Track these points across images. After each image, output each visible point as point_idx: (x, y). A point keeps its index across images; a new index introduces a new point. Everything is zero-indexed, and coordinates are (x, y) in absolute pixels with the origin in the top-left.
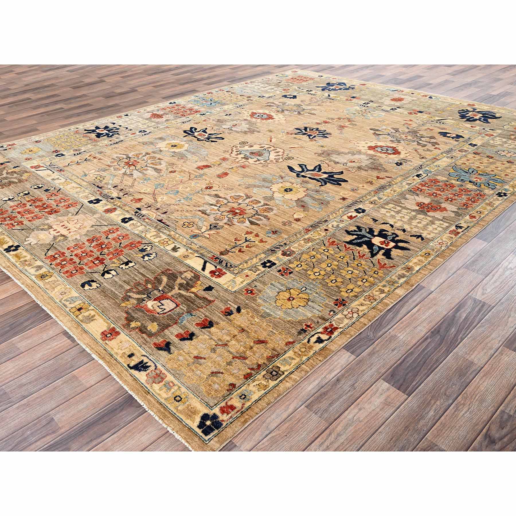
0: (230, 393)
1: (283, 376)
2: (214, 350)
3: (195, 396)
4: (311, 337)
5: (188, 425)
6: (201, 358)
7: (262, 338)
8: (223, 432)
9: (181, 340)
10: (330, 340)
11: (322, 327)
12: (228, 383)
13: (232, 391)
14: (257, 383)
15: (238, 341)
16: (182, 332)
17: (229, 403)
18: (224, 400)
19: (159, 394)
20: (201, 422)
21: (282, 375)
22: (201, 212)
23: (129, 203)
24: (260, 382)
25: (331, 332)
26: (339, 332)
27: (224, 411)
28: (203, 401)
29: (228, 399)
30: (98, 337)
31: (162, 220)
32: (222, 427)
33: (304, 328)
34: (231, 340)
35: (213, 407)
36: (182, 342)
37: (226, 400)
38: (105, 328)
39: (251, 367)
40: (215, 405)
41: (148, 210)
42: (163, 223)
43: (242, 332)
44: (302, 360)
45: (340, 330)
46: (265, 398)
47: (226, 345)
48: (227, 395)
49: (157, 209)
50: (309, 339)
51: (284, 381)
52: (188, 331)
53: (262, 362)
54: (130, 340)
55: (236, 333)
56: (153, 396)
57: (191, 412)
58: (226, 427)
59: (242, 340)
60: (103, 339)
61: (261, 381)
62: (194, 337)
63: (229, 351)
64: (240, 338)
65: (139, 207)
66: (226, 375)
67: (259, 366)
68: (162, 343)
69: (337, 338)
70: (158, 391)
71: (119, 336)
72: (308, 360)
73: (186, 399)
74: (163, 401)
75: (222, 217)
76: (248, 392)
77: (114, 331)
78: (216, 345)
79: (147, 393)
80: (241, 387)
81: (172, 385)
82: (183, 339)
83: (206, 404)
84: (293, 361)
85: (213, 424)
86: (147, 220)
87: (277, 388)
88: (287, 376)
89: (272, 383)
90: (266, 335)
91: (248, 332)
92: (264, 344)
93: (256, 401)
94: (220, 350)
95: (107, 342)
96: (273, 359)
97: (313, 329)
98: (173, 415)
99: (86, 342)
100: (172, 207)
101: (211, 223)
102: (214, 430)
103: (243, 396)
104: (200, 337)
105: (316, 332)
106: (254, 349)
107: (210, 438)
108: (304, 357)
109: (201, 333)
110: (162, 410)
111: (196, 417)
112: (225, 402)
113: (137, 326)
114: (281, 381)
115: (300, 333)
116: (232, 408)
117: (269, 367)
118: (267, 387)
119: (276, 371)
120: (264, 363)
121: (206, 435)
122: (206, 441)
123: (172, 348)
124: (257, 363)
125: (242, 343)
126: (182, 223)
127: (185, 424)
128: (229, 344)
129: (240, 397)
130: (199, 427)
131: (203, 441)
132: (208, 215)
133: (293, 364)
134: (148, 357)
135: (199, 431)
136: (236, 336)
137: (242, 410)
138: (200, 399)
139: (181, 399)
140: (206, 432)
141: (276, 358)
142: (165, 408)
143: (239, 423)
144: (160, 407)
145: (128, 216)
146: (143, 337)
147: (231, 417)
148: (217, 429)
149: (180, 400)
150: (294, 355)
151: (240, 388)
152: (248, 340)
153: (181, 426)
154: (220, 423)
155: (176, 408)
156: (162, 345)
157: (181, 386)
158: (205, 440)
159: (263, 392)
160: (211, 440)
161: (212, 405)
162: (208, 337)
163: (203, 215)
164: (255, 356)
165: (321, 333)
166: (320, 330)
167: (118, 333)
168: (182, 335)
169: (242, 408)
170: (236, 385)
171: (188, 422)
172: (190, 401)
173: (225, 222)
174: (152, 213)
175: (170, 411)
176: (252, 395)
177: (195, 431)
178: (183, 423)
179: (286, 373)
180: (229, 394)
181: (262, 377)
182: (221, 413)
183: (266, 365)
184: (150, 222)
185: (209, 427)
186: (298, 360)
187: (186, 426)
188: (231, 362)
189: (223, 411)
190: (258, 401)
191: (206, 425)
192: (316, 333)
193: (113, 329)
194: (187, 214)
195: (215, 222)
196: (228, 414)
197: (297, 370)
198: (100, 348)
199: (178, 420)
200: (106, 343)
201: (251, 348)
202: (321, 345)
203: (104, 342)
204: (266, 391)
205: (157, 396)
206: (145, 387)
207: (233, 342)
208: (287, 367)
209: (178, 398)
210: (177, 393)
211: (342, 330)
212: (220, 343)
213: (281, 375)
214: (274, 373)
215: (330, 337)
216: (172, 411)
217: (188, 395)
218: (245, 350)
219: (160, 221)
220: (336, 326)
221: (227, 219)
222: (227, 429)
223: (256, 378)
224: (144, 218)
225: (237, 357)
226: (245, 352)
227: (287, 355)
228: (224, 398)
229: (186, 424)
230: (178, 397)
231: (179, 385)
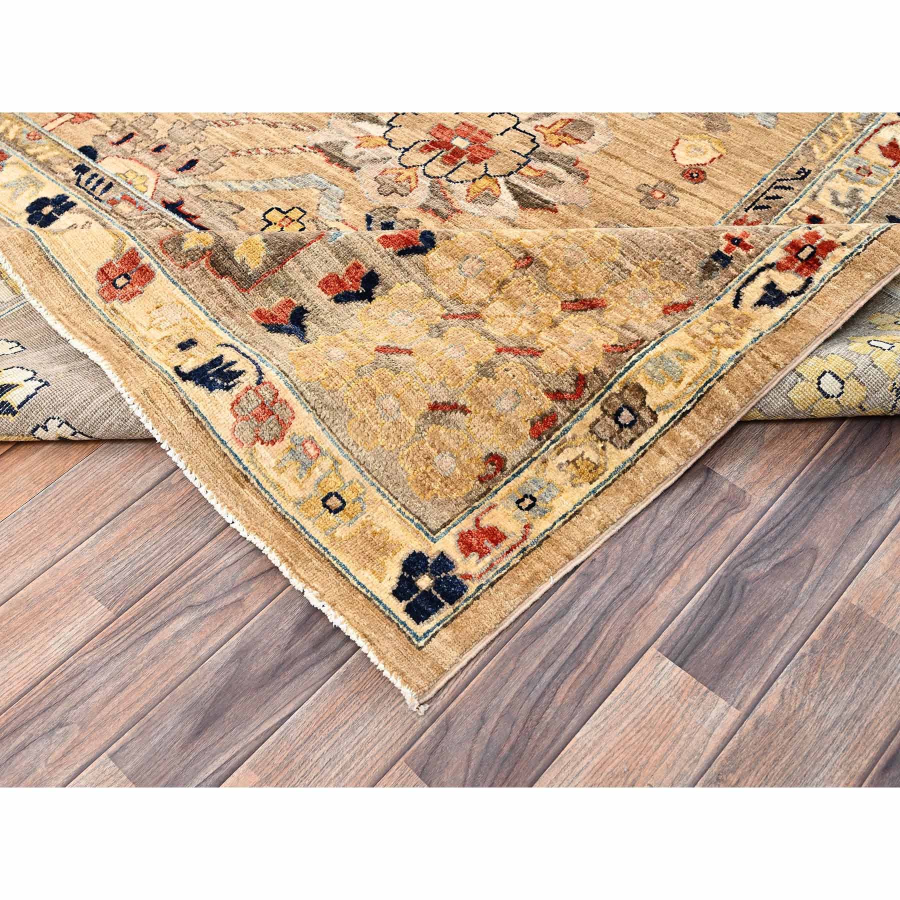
0: (489, 490)
1: (653, 431)
2: (439, 331)
3: (384, 495)
4: (745, 284)
5: (364, 587)
6: (398, 351)
7: (589, 294)
8: (469, 613)
9: (337, 300)
10: (808, 293)
11: (783, 242)
12: (483, 454)
13: (496, 482)
14: (569, 454)
15: (514, 302)
16: (340, 269)
17: (485, 523)
18: (471, 512)
19: (277, 486)
20: (402, 578)
21: (651, 425)
22: (327, 154)
23: (51, 126)
24: (579, 451)
25: (813, 263)
26: (838, 260)
27: (471, 545)
28: (407, 513)
29: (481, 510)
30: (91, 286)
31: (181, 202)
32: (465, 596)
33: (722, 249)
34: (491, 299)
35: (438, 530)
36: (340, 308)
37: (476, 512)
38: (109, 255)
39: (554, 386)
40: (444, 525)
41: (126, 156)
42: (186, 217)
43: (528, 266)
44: (717, 364)
45: (840, 253)
46: (594, 509)
47: (477, 315)
48: (480, 497)
49: (158, 149)
50: (738, 291)
51: (653, 452)
52: (359, 267)
53: (591, 363)
54: (185, 299)
55: (508, 274)
56: (259, 489)
57: (374, 545)
58: (478, 598)
59: (524, 298)
60: (106, 293)
61: (583, 449)
62: (378, 290)
63: (485, 334)
64: (518, 293)
65: (88, 142)
66: (476, 421)
67: (581, 381)
68: (280, 309)
69: (830, 284)
70: (273, 475)
71: (150, 286)
72: (737, 361)
73: (358, 506)
74: (288, 508)
75: (407, 173)
76: (541, 488)
77: (135, 263)
78: (444, 317)
79: (242, 479)
80: (521, 471)
81: (312, 452)
82: (343, 298)
83: (416, 521)
84: (690, 365)
85: (437, 585)
86: (124, 208)
87: (629, 475)
88: (663, 432)
89: (616, 457)
90: (600, 277)
91: (544, 267)
92: (594, 312)
93: (567, 519)
94: (455, 328)
95: (116, 304)
96: (625, 356)
97: (751, 251)
98: (321, 554)
99: (55, 304)
100: (214, 135)
101: (367, 209)
102: (442, 605)
103: (528, 502)
104: (394, 290)
105: (761, 264)
106: (565, 326)
107: (429, 631)
108: (723, 350)
109: (398, 273)
110: (288, 534)
111: (388, 562)
112: (472, 516)
113: (202, 246)
114: (643, 450)
115: (708, 270)
116: (495, 536)
117: (610, 387)
118: (600, 470)
119: (631, 410)
120: (596, 370)
121: (418, 620)
122: (418, 640)
123: (310, 324)
124: (574, 369)
125: (525, 311)
126: (260, 214)
127: (355, 584)
128: (485, 312)
129: (518, 502)
130: (398, 594)
131: (409, 639)
132: (353, 169)
133: (687, 380)
134: (237, 349)
135: (398, 607)
136: (505, 282)
137: (525, 544)
138: (398, 506)
139: (344, 503)
140: (419, 612)
141: (632, 351)
142: (298, 531)
143: (516, 587)
144: (281, 526)
145: (50, 191)
146: (222, 291)
147: (491, 565)
148: (452, 603)
149: (341, 509)
150: (693, 342)
151: (519, 473)
152: (543, 298)
153: (345, 589)
154: (460, 583)
155: (330, 532)
156: (281, 316)
157: (341, 458)
158: (415, 635)
159: (587, 488)
160: (433, 636)
161: (434, 524)
162: (419, 290)
163: (334, 170)
164: (566, 347)
165: (778, 266)
166: (776, 255)
167: (147, 274)
168: (340, 282)
169: (524, 538)
170: (506, 460)
171: (365, 577)
172: (369, 510)
173: (422, 200)
174: (141, 170)
175: (312, 541)
176: (553, 497)
177: (385, 607)
178: (351, 579)
179: (663, 418)
180: (485, 494)
181: (587, 430)
182: (463, 552)
183: (603, 380)
184: (137, 215)
185: (426, 594)
186: (704, 360)
187: (358, 588)
188: (489, 363)
189: (466, 545)
190: (571, 517)
191: (417, 589)
192: (762, 269)
193: (132, 258)
194: (274, 168)
195: (382, 201)
196: (482, 555)
197: (699, 407)
198: (97, 322)
199: (337, 569)
200: (114, 310)
201: (555, 324)
202: (779, 312)
203: (108, 305)
204: (595, 484)
205: (271, 490)
206: (232, 457)
207: (498, 307)
208: (670, 391)
209: (334, 502)
210: (333, 485)
211: (848, 251)
212: (458, 310)
213: (646, 426)
214: (626, 417)
215: (809, 281)
216: (317, 542)
217: (361, 491)
218: (534, 330)
219: (174, 207)
220: (826, 237)
221: (427, 182)
222: (481, 604)
223: (569, 435)
224: (111, 194)
225: (509, 350)
226: (533, 336)
227: (670, 343)
228: (471, 504)
229: (359, 583)
230: (334, 498)
231: (336, 452)
